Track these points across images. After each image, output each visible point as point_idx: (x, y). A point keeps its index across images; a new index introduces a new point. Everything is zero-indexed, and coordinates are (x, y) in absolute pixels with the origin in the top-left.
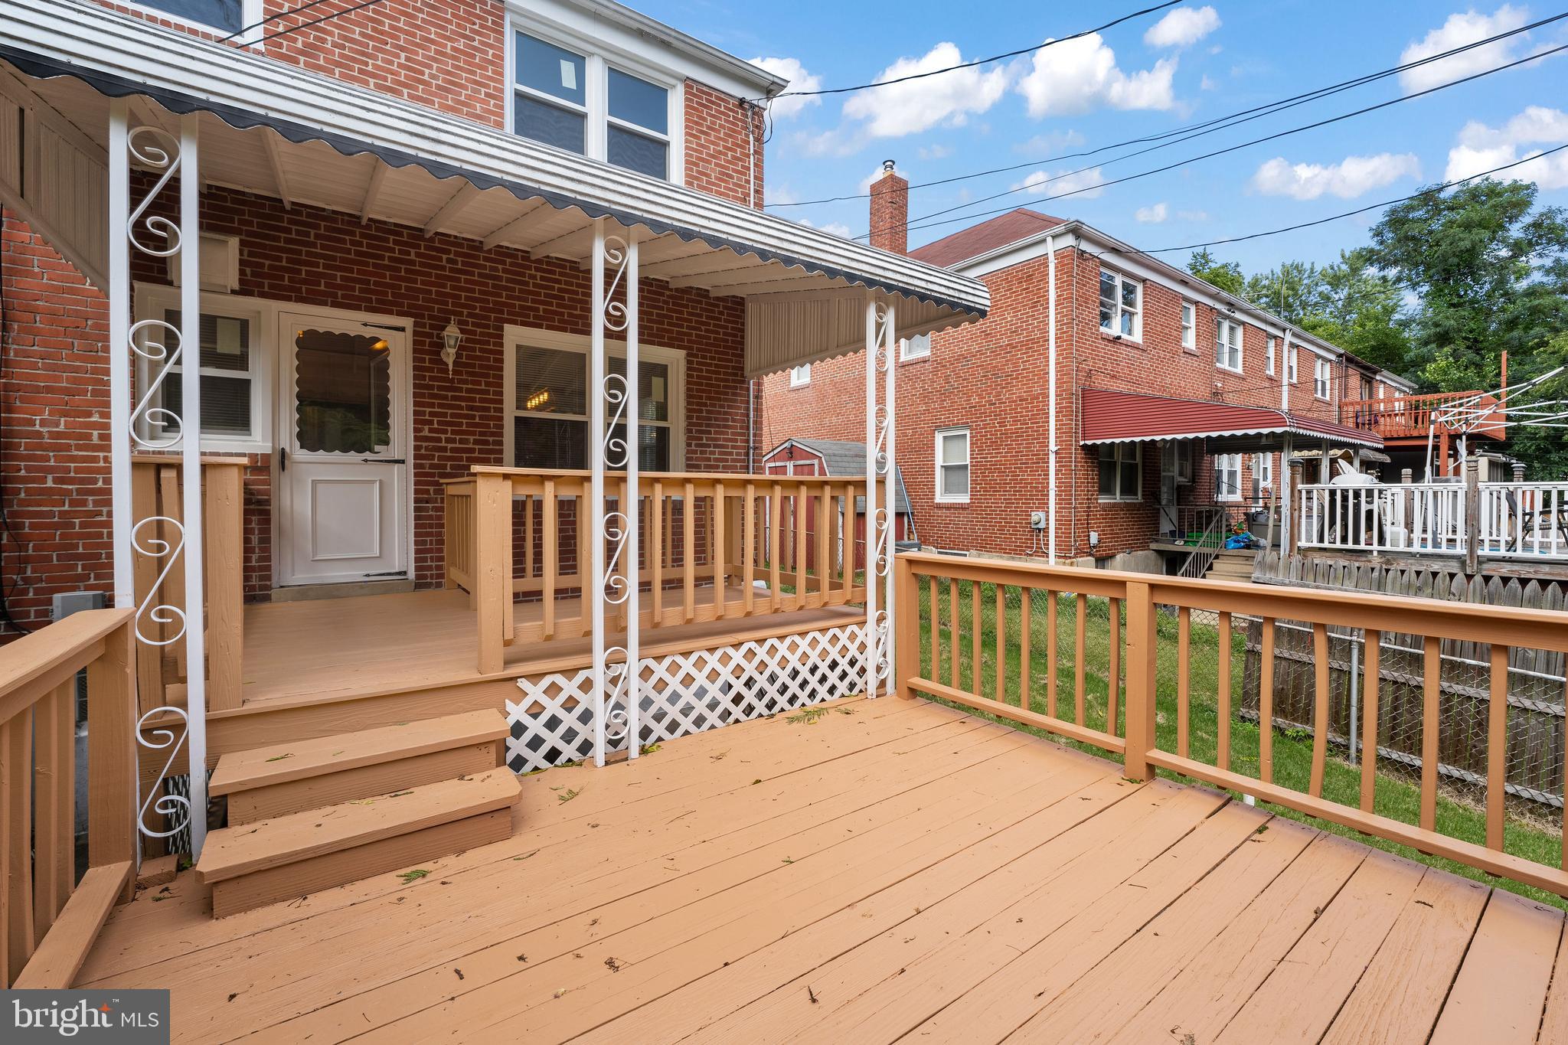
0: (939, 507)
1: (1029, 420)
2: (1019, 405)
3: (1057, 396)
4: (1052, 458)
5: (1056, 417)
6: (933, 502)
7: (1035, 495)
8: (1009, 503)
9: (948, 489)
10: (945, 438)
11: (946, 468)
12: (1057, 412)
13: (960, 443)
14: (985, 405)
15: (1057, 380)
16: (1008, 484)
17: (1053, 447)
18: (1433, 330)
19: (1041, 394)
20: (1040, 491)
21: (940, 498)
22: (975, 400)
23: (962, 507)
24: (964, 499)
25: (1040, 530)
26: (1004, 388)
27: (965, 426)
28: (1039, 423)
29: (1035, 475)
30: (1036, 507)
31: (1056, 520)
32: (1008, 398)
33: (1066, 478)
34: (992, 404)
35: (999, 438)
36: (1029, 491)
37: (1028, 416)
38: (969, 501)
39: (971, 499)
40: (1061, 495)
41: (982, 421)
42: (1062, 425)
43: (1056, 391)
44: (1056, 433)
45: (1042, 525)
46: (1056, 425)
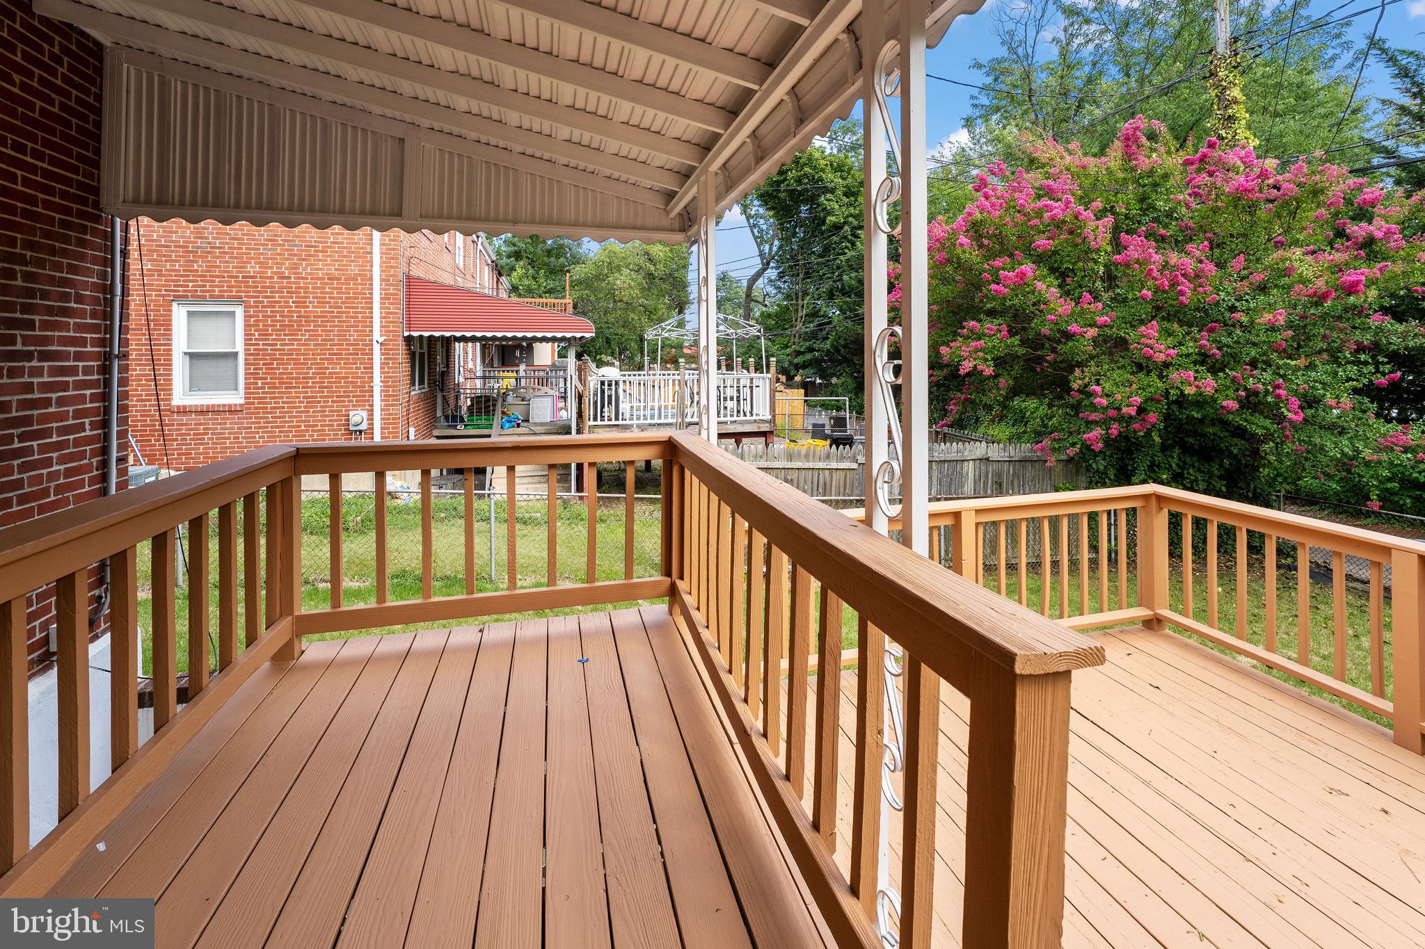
0: (183, 411)
1: (343, 303)
2: (327, 284)
3: (382, 280)
4: (376, 348)
5: (381, 303)
6: (169, 405)
7: (351, 392)
8: (311, 401)
9: (194, 385)
10: (190, 314)
11: (193, 356)
12: (381, 299)
13: (224, 322)
14: (272, 278)
15: (382, 262)
16: (310, 378)
17: (377, 335)
18: (513, 248)
19: (360, 275)
20: (359, 387)
21: (180, 396)
22: (253, 268)
23: (231, 410)
24: (236, 398)
25: (360, 432)
26: (303, 260)
27: (237, 300)
28: (357, 308)
29: (352, 368)
30: (353, 406)
31: (382, 419)
32: (310, 274)
33: (393, 372)
34: (283, 278)
35: (295, 321)
36: (342, 387)
37: (341, 298)
38: (242, 401)
39: (246, 398)
40: (388, 391)
41: (266, 297)
42: (389, 313)
43: (381, 275)
44: (381, 322)
45: (364, 426)
46: (381, 313)
